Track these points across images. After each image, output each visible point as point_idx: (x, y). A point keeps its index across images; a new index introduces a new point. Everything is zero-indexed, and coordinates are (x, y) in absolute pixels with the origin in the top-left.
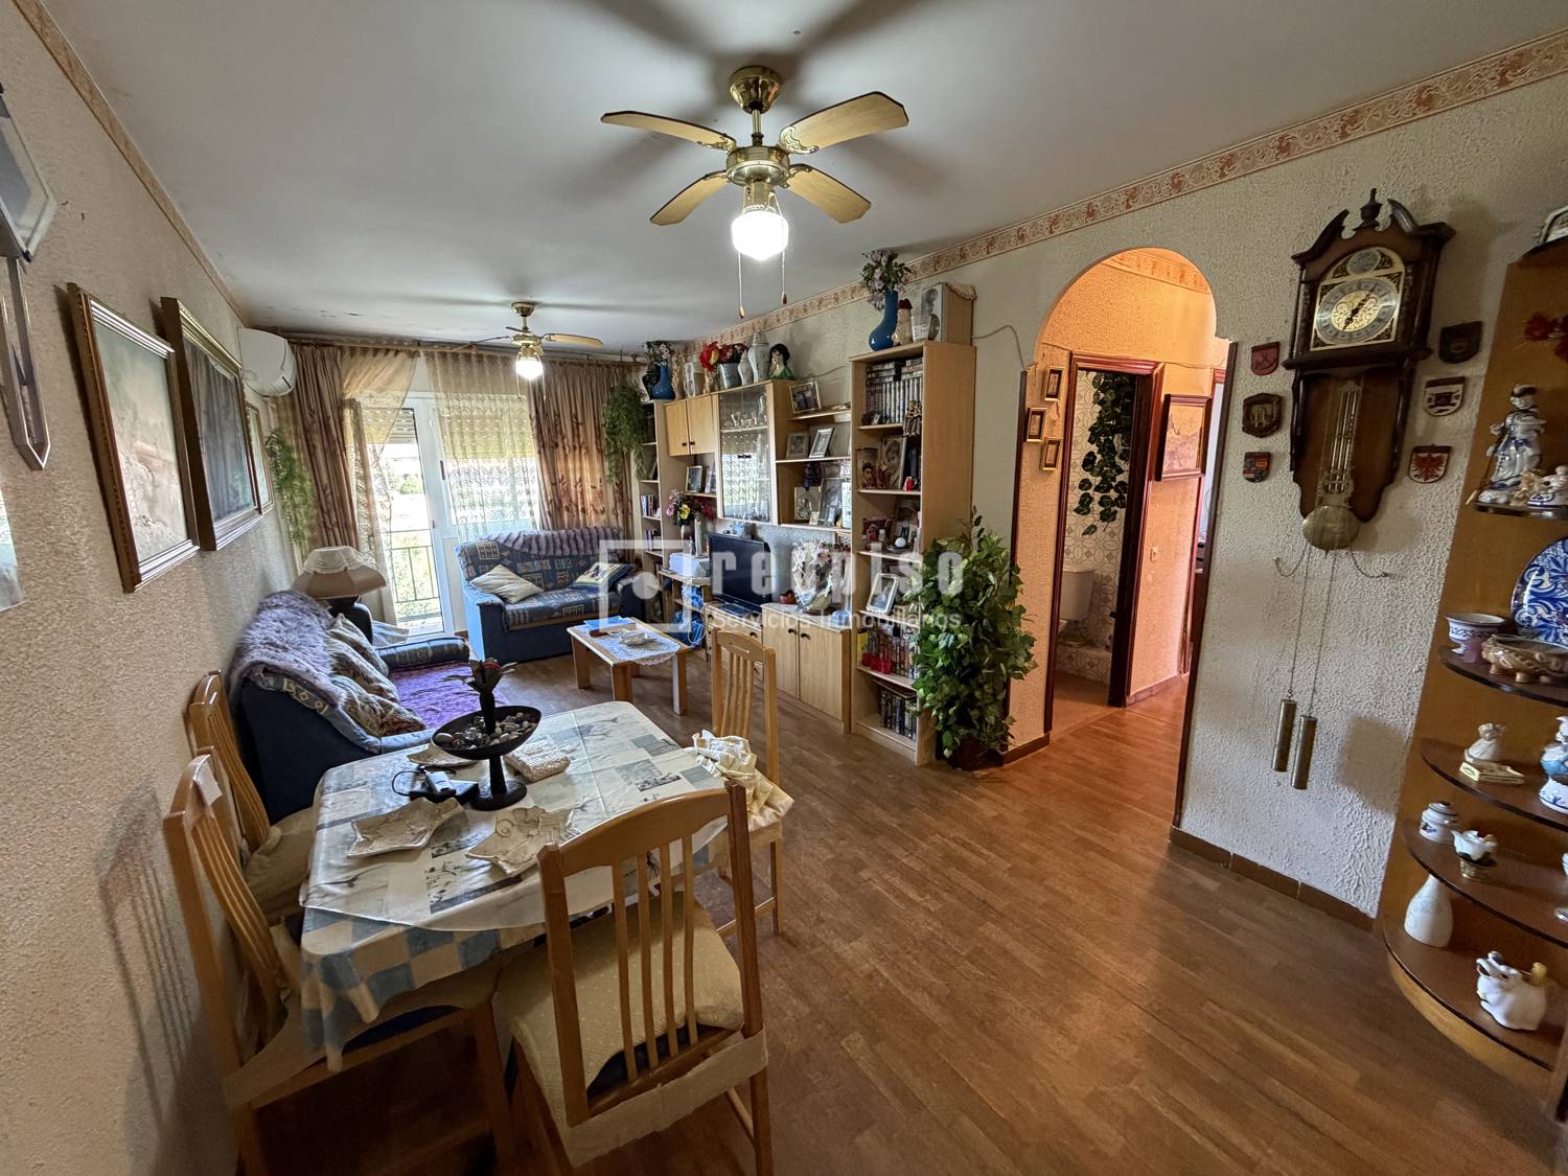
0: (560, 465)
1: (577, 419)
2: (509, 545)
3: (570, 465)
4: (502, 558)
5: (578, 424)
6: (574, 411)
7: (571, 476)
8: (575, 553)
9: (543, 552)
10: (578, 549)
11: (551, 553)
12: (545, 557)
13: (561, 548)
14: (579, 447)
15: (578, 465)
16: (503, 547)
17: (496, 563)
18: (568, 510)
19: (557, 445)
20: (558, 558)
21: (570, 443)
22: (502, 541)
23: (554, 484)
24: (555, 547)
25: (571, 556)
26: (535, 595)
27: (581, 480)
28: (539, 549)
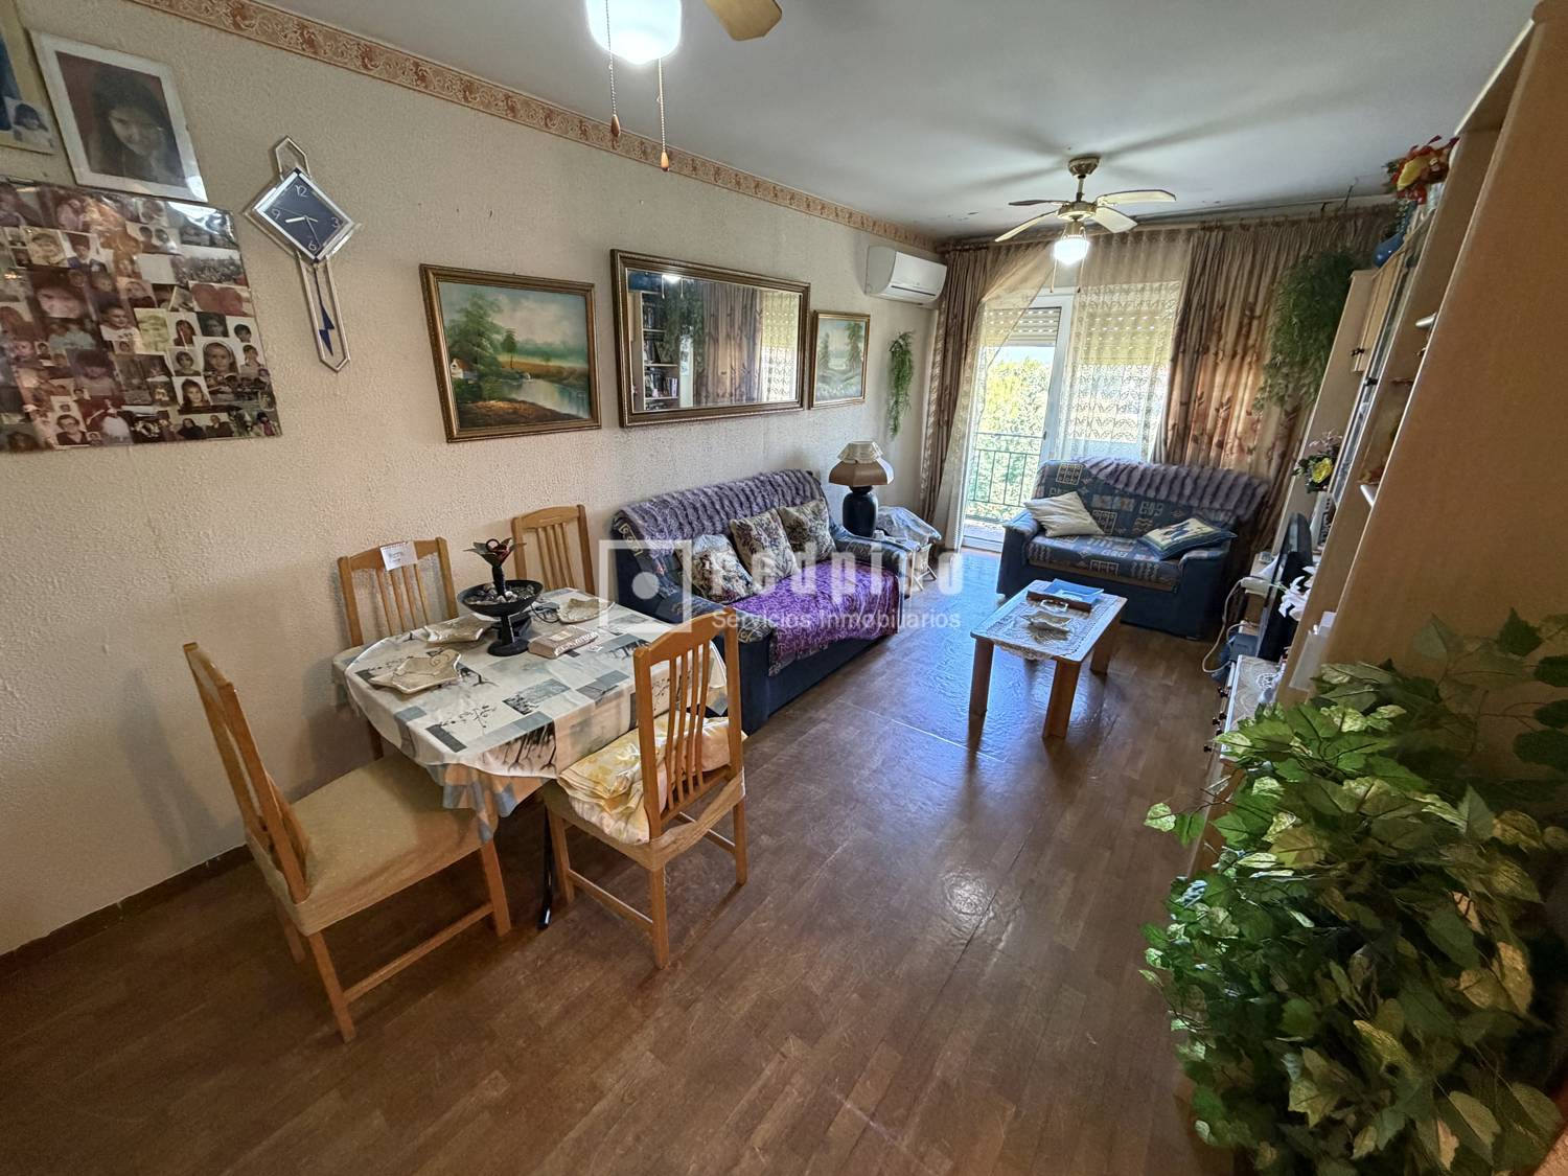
0: (1202, 378)
1: (1252, 311)
2: (1094, 472)
3: (1219, 379)
4: (1081, 484)
5: (1252, 318)
6: (1251, 299)
7: (1216, 394)
8: (1174, 499)
9: (1131, 489)
10: (1180, 495)
11: (1141, 491)
12: (1131, 496)
13: (1158, 490)
14: (1242, 351)
15: (1232, 378)
16: (1086, 473)
17: (1070, 489)
18: (1196, 440)
19: (1206, 350)
20: (1150, 500)
21: (1229, 347)
22: (1087, 466)
23: (1186, 404)
24: (1149, 486)
25: (1166, 502)
26: (1084, 536)
27: (1229, 400)
28: (1127, 485)
